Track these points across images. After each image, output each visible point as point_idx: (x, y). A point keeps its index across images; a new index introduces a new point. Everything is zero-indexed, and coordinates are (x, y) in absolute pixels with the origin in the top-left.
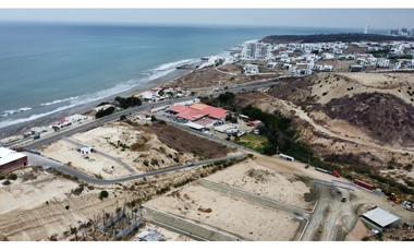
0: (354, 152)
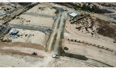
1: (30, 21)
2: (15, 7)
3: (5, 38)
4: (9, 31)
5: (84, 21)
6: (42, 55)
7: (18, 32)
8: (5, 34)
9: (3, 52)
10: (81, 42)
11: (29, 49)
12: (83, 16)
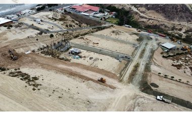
0: (158, 24)
1: (98, 44)
2: (80, 26)
3: (62, 56)
4: (68, 49)
5: (187, 58)
6: (113, 85)
7: (79, 53)
8: (62, 52)
9: (57, 69)
10: (183, 83)
11: (94, 73)
12: (187, 51)
